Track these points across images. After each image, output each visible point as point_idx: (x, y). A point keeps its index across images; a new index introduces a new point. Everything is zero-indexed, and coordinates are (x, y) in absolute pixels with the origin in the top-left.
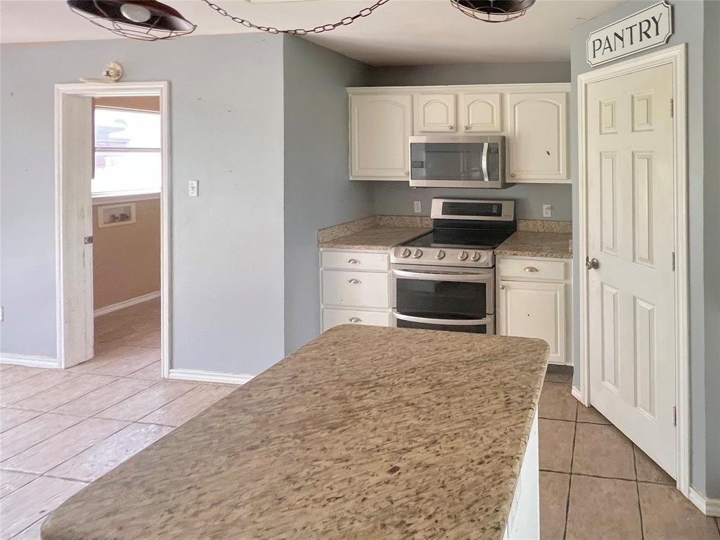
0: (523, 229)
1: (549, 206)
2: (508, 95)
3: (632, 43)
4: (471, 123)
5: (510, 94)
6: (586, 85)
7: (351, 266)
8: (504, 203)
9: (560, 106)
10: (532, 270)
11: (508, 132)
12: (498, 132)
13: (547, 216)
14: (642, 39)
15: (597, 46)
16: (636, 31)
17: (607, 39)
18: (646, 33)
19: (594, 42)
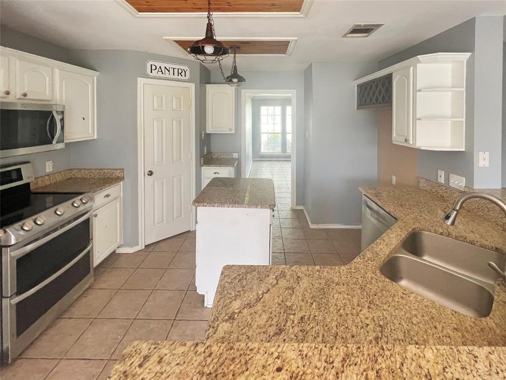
1: (51, 162)
2: (57, 71)
3: (174, 75)
4: (25, 90)
5: (60, 70)
6: (143, 84)
9: (90, 85)
10: (107, 196)
11: (57, 101)
12: (50, 101)
13: (50, 171)
14: (178, 75)
15: (154, 68)
16: (176, 71)
17: (160, 67)
18: (180, 74)
19: (151, 65)
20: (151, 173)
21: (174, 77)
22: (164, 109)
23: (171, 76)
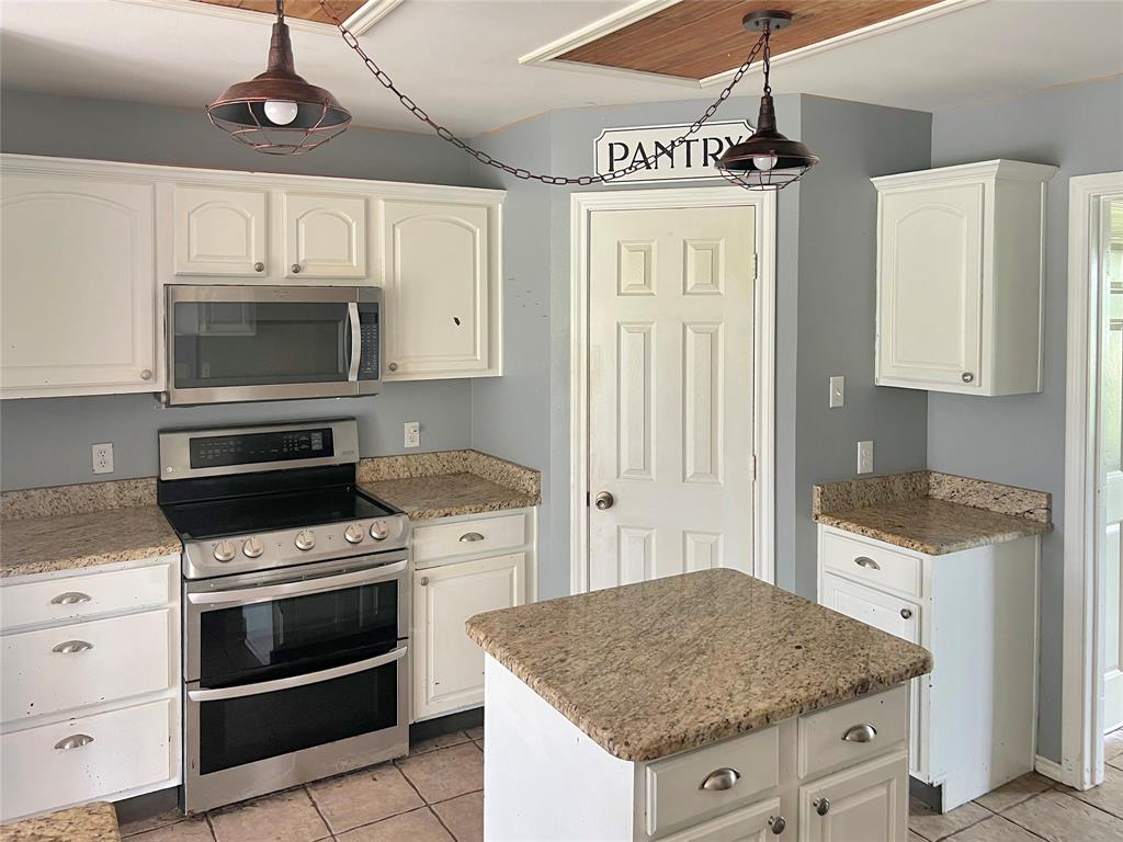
0: (367, 479)
1: (417, 424)
2: (381, 203)
3: (689, 165)
4: (302, 258)
5: (384, 200)
6: (589, 212)
7: (65, 610)
8: (333, 426)
9: (478, 231)
10: (473, 537)
11: (380, 277)
12: (361, 279)
13: (413, 445)
14: (706, 164)
15: (619, 152)
16: (697, 149)
17: (640, 146)
18: (714, 156)
19: (611, 145)
20: (609, 501)
21: (689, 172)
22: (654, 291)
23: (681, 170)
